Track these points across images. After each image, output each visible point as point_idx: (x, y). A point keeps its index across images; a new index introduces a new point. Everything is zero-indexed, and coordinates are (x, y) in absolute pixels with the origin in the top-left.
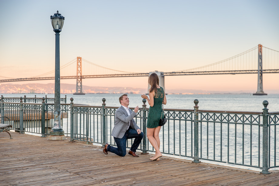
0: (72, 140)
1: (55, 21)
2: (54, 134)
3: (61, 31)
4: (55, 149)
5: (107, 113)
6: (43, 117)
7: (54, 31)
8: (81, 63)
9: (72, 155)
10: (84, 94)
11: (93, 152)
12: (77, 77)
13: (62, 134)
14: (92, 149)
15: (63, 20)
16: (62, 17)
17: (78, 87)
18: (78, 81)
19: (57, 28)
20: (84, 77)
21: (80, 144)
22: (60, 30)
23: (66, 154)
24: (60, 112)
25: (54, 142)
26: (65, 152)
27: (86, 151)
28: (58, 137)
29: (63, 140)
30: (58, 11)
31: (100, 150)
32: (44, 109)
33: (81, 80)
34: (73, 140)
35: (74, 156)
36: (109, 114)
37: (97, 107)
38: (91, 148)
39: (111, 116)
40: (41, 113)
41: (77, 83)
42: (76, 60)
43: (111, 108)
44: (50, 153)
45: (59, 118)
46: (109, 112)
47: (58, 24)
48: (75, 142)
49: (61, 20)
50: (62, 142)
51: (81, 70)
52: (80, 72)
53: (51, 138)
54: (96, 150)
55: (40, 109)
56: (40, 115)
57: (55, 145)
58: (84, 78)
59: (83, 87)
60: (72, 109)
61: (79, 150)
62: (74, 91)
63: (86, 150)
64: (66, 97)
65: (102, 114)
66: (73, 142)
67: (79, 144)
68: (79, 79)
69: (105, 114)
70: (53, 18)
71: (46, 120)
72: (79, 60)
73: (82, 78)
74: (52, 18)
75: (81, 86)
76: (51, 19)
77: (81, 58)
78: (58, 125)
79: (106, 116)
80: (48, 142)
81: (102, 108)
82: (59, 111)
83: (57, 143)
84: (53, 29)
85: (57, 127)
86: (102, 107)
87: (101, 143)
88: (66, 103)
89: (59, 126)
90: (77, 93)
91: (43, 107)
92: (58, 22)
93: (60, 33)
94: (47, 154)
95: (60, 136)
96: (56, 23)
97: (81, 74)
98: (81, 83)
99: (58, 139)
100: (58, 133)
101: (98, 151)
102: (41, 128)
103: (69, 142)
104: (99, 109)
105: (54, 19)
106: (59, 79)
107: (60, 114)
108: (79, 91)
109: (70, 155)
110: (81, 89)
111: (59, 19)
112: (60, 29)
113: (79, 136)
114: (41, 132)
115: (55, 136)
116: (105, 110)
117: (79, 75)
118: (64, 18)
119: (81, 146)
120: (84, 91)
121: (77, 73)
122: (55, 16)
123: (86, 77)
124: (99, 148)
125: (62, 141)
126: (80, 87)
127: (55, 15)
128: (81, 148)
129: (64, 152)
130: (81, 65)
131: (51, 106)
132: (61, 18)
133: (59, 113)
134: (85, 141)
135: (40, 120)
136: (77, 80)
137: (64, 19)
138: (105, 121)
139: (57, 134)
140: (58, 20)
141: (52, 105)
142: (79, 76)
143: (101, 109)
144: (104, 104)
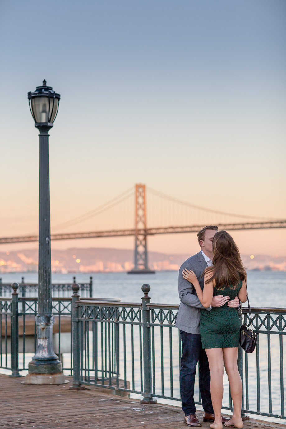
0: (77, 383)
1: (39, 105)
2: (36, 371)
3: (51, 127)
4: (30, 406)
5: (154, 321)
6: (14, 328)
7: (36, 127)
8: (144, 198)
9: (64, 421)
10: (153, 272)
11: (117, 414)
12: (135, 233)
13: (55, 369)
14: (118, 407)
15: (56, 100)
16: (54, 93)
17: (138, 257)
18: (138, 243)
19: (44, 120)
20: (153, 231)
21: (95, 394)
22: (49, 124)
23: (52, 417)
24: (51, 316)
25: (34, 390)
26: (51, 413)
27: (101, 411)
28: (46, 376)
29: (58, 385)
30: (44, 82)
31: (135, 409)
32: (17, 311)
33: (145, 239)
34: (80, 385)
35: (68, 423)
36: (157, 322)
37: (132, 306)
38: (118, 404)
39: (162, 328)
40: (9, 320)
41: (137, 246)
42: (134, 190)
43: (162, 307)
44: (15, 416)
45: (49, 331)
46: (157, 317)
47: (44, 111)
48: (84, 389)
49: (52, 100)
50: (54, 390)
51: (145, 215)
52: (143, 219)
53: (30, 379)
54: (125, 410)
55: (9, 311)
56: (9, 325)
57: (35, 397)
58: (152, 234)
59: (150, 257)
60: (76, 309)
61: (86, 409)
62: (129, 266)
63: (102, 408)
64: (91, 282)
65: (142, 322)
66: (78, 390)
67: (90, 395)
68: (141, 238)
69: (149, 322)
70: (34, 97)
71: (21, 336)
72: (141, 190)
73: (147, 233)
74: (31, 97)
75: (146, 253)
76: (29, 99)
77: (143, 187)
78: (46, 349)
79: (151, 327)
80: (21, 388)
81: (141, 307)
82: (48, 315)
83: (42, 391)
84: (34, 123)
85: (44, 353)
86: (141, 305)
87: (140, 393)
88: (91, 296)
89: (49, 352)
90: (136, 270)
91: (14, 306)
92: (44, 105)
93: (50, 132)
94: (8, 416)
95: (52, 374)
96: (41, 109)
97: (145, 223)
98: (145, 246)
99: (45, 382)
100: (45, 368)
101: (129, 412)
102: (9, 356)
103: (70, 389)
104: (136, 310)
105: (36, 99)
106: (47, 239)
107: (51, 322)
108: (141, 265)
109: (60, 421)
110: (146, 260)
111: (46, 99)
112: (49, 121)
113: (92, 374)
114: (9, 366)
115: (39, 374)
116: (148, 311)
117: (141, 226)
118: (59, 95)
119: (93, 399)
120: (154, 265)
121: (137, 223)
122: (39, 93)
123: (158, 231)
124: (136, 403)
125: (56, 387)
126: (143, 257)
127: (39, 89)
128: (93, 404)
129: (48, 413)
130: (144, 203)
131: (32, 302)
132: (52, 96)
133: (48, 319)
134: (105, 387)
135: (8, 337)
136: (137, 239)
137: (59, 99)
138: (149, 339)
139: (43, 370)
140: (45, 101)
141: (35, 300)
142: (139, 230)
143: (139, 311)
144: (147, 299)
